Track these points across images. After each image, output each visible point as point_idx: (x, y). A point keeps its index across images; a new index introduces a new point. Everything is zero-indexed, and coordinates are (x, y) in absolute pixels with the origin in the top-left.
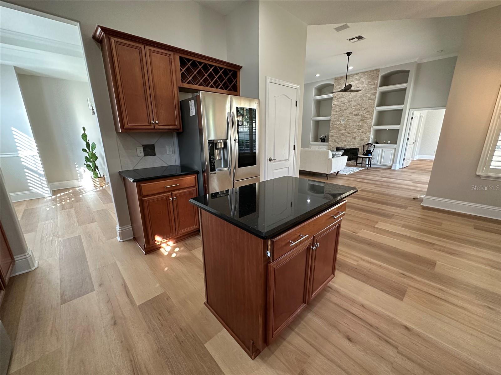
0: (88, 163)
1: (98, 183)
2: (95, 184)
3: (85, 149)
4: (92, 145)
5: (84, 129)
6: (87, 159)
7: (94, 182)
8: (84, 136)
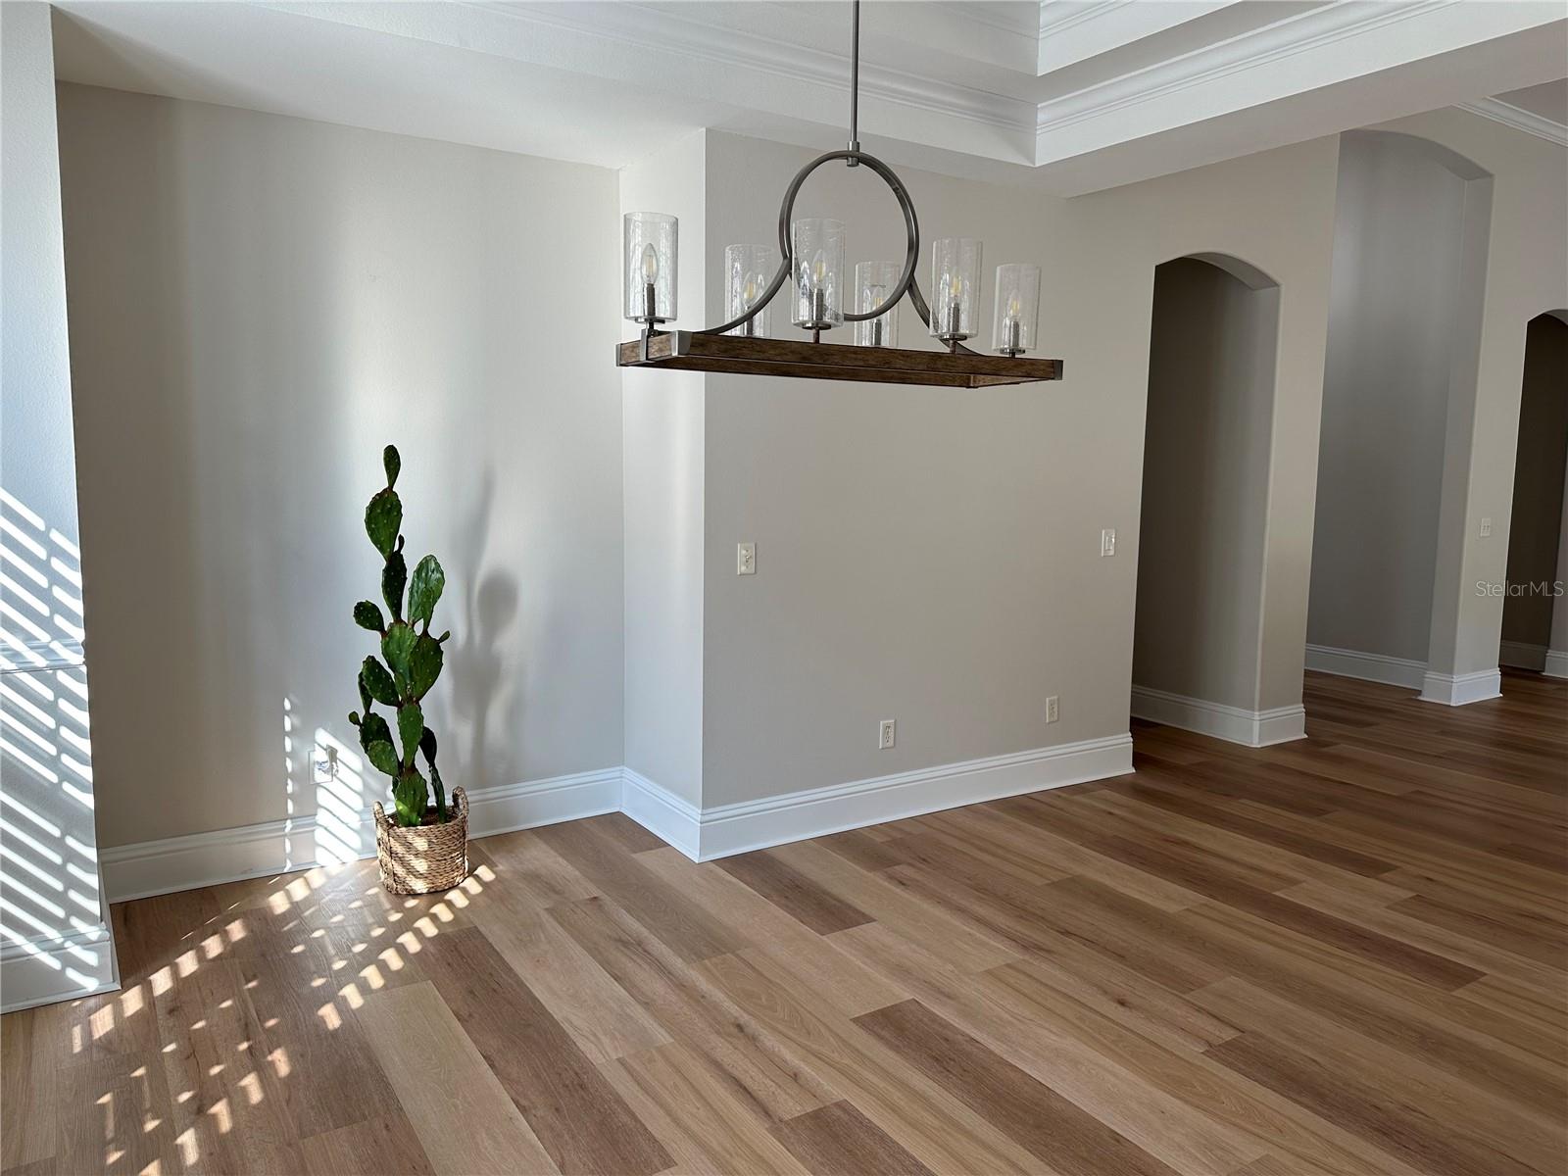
0: (378, 708)
1: (421, 866)
2: (400, 870)
3: (374, 608)
4: (418, 572)
5: (392, 459)
6: (374, 681)
7: (392, 853)
8: (384, 514)
